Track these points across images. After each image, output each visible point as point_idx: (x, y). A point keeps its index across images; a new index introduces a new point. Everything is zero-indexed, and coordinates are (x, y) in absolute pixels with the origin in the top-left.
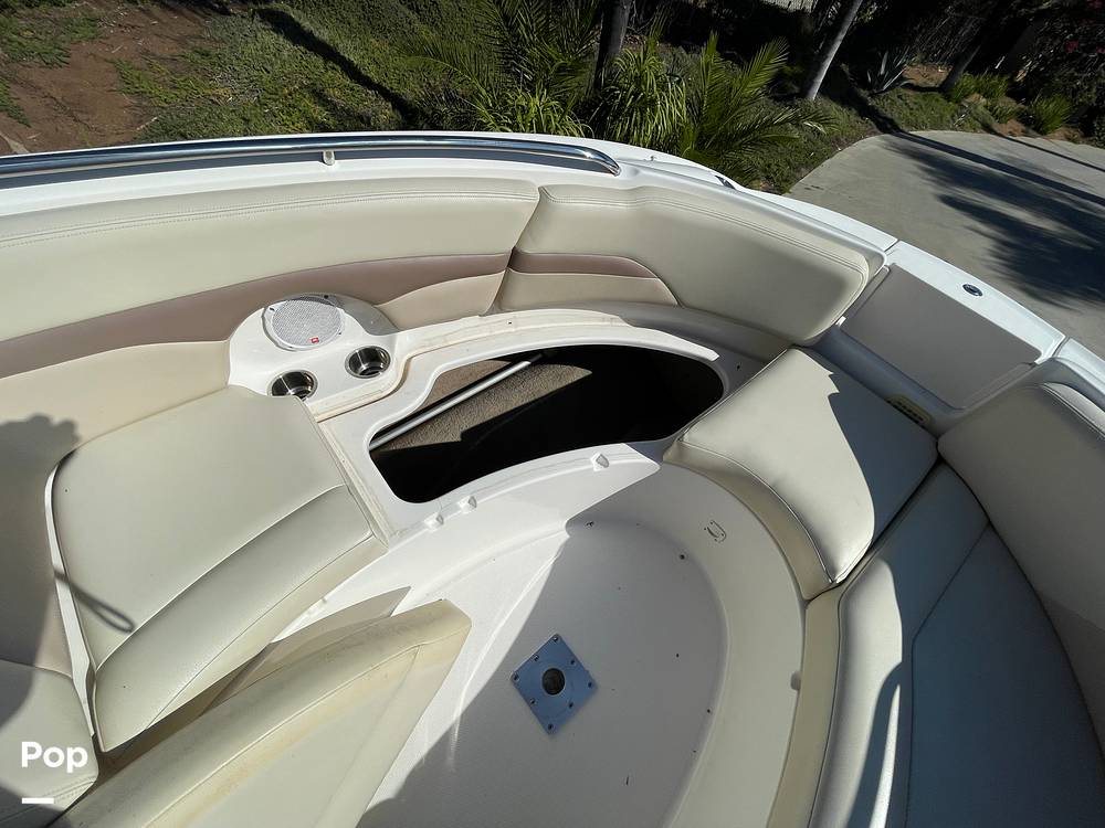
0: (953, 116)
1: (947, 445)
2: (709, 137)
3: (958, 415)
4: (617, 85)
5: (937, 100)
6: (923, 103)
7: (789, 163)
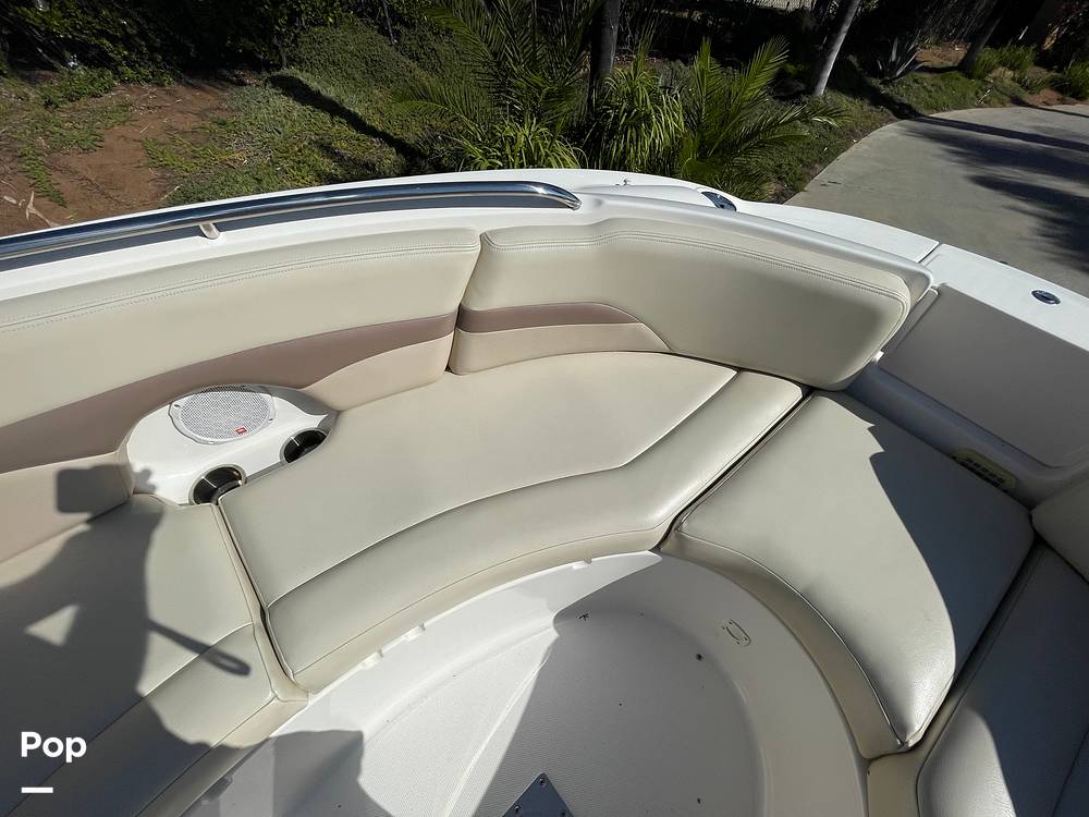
0: (977, 93)
1: (1043, 519)
2: (711, 144)
4: (608, 104)
5: (958, 79)
6: (941, 83)
7: (801, 161)
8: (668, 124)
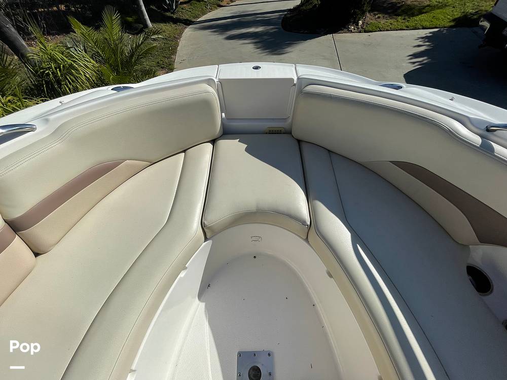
0: (206, 7)
1: (297, 133)
2: (118, 66)
3: (290, 120)
4: (43, 68)
5: (196, 4)
6: (192, 7)
7: (165, 57)
8: (87, 65)
